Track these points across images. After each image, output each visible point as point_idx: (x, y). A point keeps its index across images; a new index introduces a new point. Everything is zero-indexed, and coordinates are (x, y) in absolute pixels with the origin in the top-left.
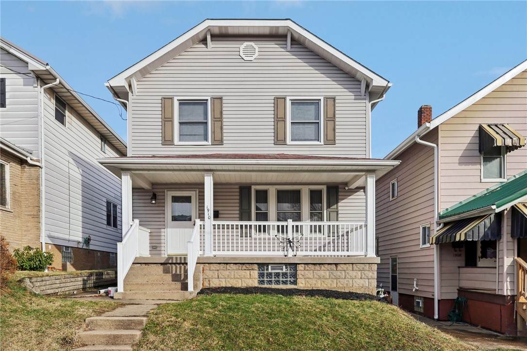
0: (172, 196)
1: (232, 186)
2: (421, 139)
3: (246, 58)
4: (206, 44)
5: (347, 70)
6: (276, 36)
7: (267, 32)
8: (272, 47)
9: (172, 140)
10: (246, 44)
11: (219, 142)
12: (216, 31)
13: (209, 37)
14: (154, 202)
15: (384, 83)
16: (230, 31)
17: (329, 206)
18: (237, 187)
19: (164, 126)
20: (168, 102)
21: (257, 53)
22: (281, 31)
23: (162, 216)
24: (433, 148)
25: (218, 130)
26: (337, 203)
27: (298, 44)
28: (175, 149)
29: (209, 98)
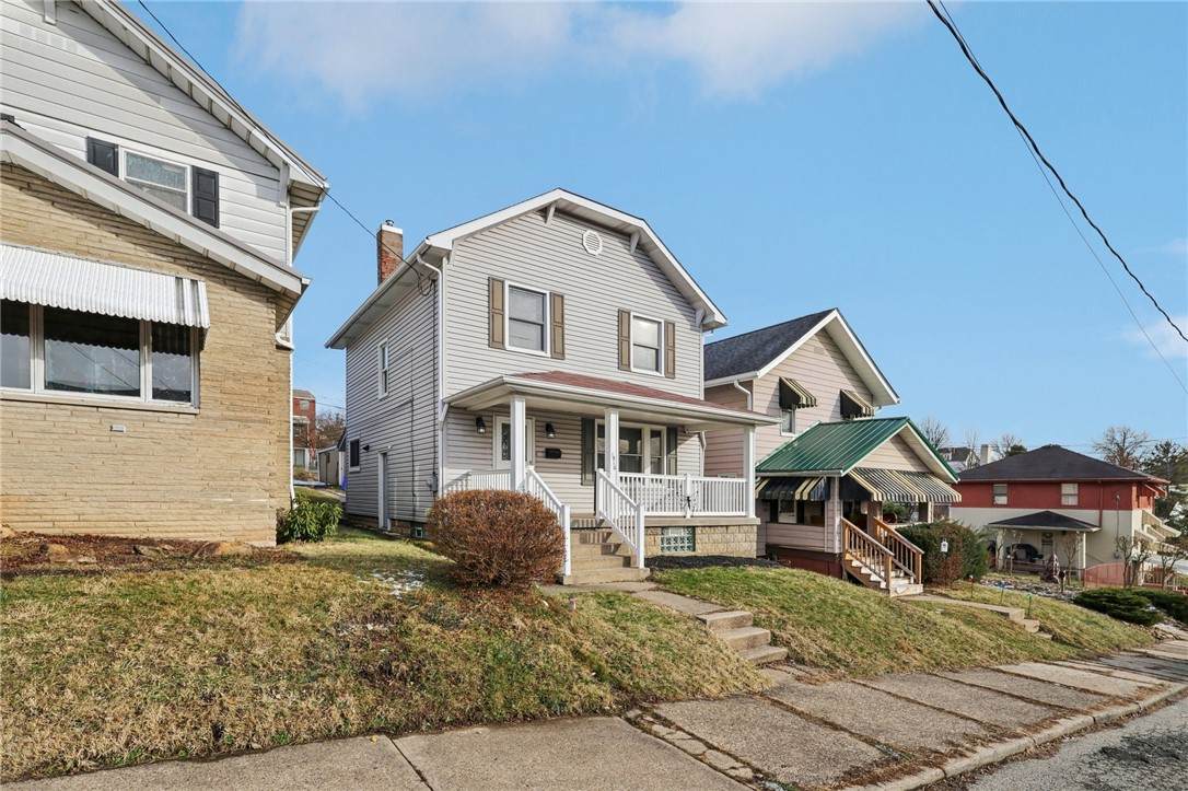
0: (503, 424)
1: (573, 417)
2: (740, 383)
3: (590, 251)
4: (545, 217)
5: (688, 294)
6: (622, 233)
7: (614, 224)
8: (615, 243)
9: (503, 343)
10: (589, 231)
11: (559, 354)
12: (562, 205)
13: (552, 210)
14: (482, 430)
15: (723, 321)
16: (577, 211)
17: (668, 452)
18: (579, 418)
19: (491, 319)
20: (498, 286)
21: (601, 248)
22: (629, 230)
23: (488, 451)
24: (746, 395)
25: (559, 339)
26: (676, 448)
27: (644, 252)
28: (507, 356)
29: (548, 293)
